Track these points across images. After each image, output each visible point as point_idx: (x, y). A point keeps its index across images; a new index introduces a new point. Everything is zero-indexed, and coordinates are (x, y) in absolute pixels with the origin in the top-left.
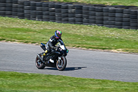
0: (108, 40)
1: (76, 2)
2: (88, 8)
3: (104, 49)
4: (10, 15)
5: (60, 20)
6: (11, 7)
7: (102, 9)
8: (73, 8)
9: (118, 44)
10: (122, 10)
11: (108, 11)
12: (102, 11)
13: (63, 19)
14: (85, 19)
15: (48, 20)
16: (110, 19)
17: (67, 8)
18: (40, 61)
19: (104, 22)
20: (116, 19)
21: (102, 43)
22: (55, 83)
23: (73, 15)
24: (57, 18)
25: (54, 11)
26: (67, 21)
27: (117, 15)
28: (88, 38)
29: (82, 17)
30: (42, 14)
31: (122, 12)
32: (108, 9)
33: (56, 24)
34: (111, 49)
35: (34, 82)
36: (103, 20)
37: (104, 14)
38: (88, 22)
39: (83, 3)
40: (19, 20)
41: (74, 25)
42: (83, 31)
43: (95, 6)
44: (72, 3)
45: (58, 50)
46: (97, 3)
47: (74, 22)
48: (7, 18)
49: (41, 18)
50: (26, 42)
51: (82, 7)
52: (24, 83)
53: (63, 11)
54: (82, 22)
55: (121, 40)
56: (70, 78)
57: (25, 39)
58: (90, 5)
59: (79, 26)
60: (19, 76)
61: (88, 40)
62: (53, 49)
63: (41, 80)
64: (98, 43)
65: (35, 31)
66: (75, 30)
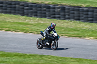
0: (83, 31)
1: (61, 5)
2: (69, 8)
3: (80, 37)
4: (14, 13)
5: (50, 17)
6: (15, 7)
7: (79, 9)
8: (59, 8)
9: (91, 33)
10: (93, 10)
11: (83, 10)
12: (79, 10)
13: (52, 16)
14: (67, 16)
15: (41, 16)
16: (84, 16)
17: (54, 8)
18: (40, 44)
19: (81, 18)
20: (89, 16)
21: (79, 33)
22: (46, 60)
23: (59, 13)
24: (47, 16)
25: (45, 10)
26: (55, 18)
27: (90, 13)
28: (69, 30)
29: (65, 15)
30: (36, 13)
31: (93, 11)
32: (83, 9)
33: (46, 19)
34: (85, 37)
35: (31, 60)
36: (79, 17)
37: (81, 12)
38: (69, 19)
39: (66, 5)
40: (20, 17)
41: (59, 20)
42: (66, 24)
43: (74, 7)
44: (58, 5)
45: (53, 36)
46: (75, 5)
47: (59, 18)
48: (12, 15)
49: (36, 16)
50: (26, 32)
51: (65, 7)
52: (24, 61)
53: (52, 10)
54: (65, 18)
55: (92, 31)
56: (56, 57)
57: (25, 30)
58: (70, 6)
59: (62, 21)
60: (21, 56)
61: (69, 31)
62: (49, 35)
63: (36, 58)
64: (76, 33)
65: (32, 25)
66: (60, 24)
